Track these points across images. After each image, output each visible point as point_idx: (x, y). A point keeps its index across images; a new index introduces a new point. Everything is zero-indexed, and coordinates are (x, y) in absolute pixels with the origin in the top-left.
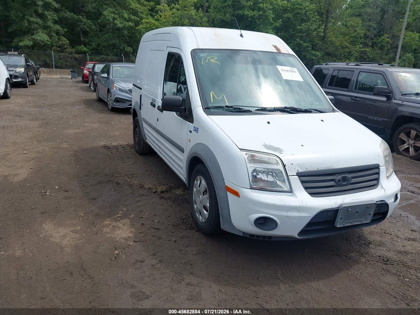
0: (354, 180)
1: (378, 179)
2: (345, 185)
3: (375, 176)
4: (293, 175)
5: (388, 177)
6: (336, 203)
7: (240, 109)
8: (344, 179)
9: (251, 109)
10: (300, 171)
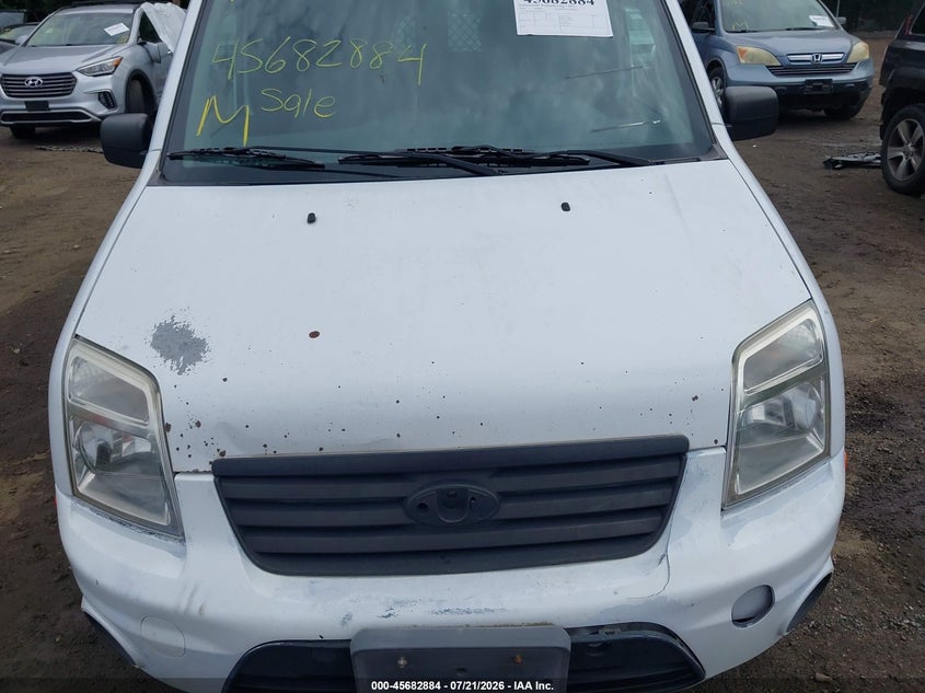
0: (511, 509)
1: (663, 511)
2: (448, 529)
3: (651, 497)
4: (196, 472)
5: (731, 501)
6: (348, 617)
7: (282, 158)
8: (455, 501)
9: (318, 159)
10: (234, 452)
